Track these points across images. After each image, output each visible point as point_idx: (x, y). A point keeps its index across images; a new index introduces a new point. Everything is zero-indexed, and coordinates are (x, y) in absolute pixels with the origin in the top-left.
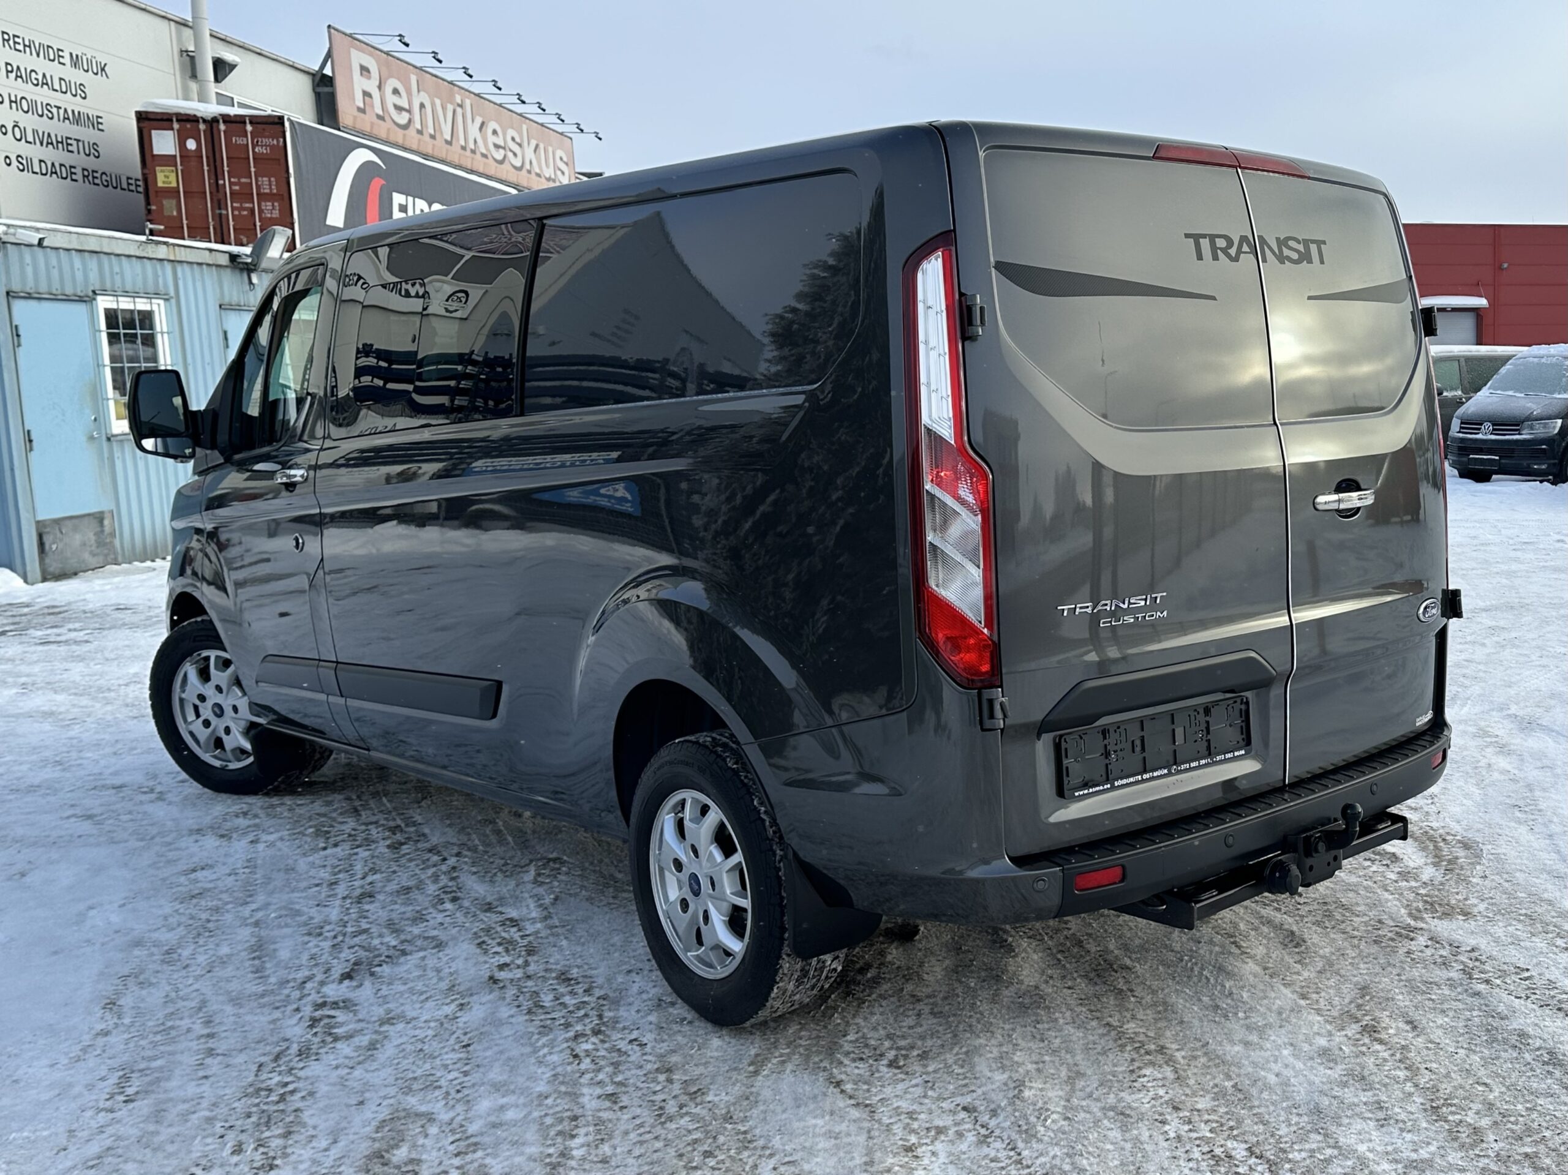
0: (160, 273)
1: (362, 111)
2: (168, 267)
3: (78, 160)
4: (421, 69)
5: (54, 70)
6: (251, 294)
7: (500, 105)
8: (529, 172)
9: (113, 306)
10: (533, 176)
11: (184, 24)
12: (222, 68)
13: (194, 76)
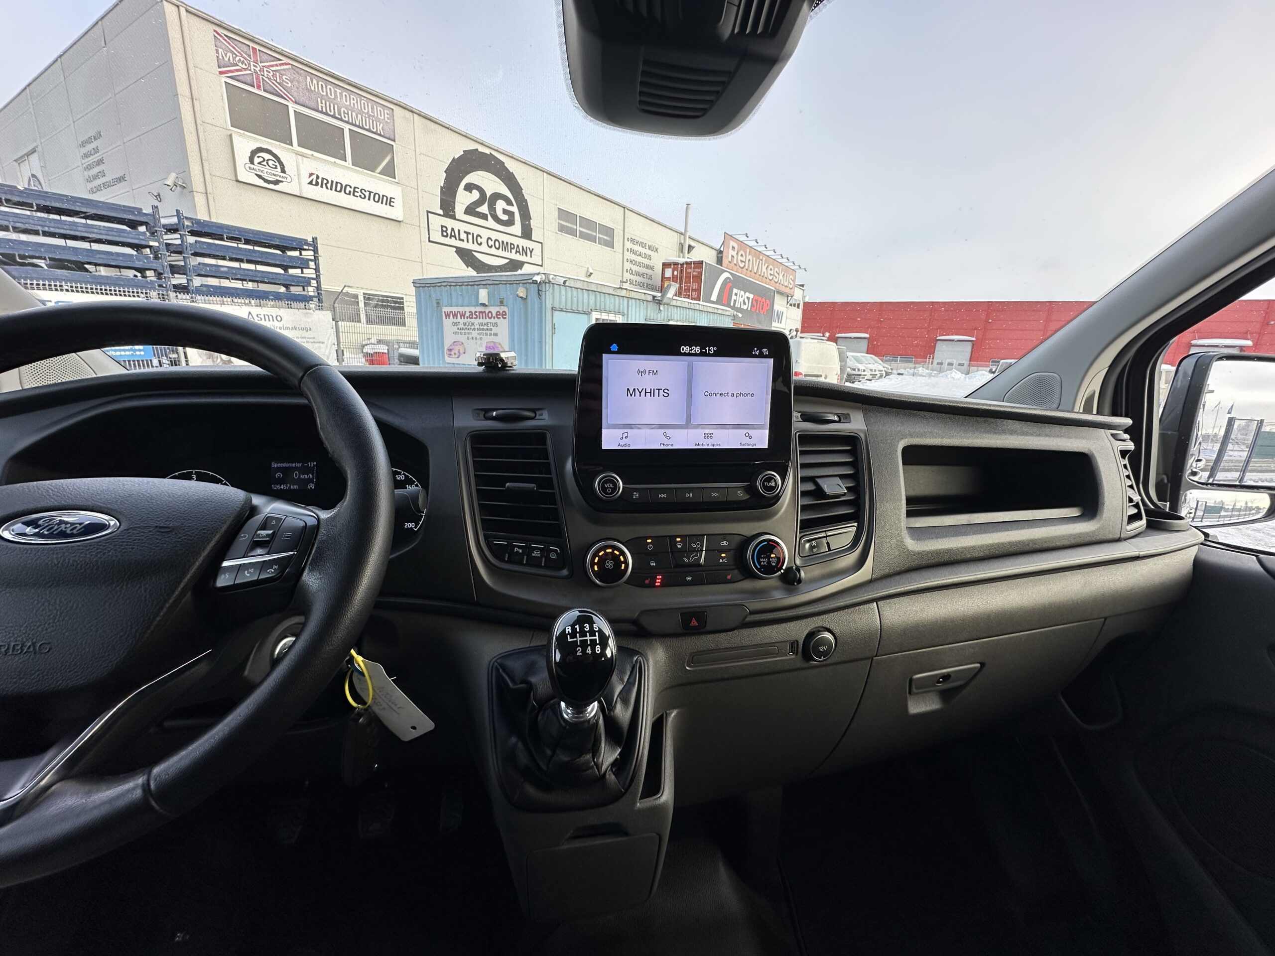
0: (621, 303)
1: (730, 262)
2: (626, 300)
3: (646, 281)
4: (751, 247)
5: (643, 251)
6: (659, 315)
7: (774, 260)
8: (780, 284)
9: (599, 317)
10: (781, 285)
11: (681, 234)
12: (690, 248)
13: (682, 252)
